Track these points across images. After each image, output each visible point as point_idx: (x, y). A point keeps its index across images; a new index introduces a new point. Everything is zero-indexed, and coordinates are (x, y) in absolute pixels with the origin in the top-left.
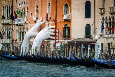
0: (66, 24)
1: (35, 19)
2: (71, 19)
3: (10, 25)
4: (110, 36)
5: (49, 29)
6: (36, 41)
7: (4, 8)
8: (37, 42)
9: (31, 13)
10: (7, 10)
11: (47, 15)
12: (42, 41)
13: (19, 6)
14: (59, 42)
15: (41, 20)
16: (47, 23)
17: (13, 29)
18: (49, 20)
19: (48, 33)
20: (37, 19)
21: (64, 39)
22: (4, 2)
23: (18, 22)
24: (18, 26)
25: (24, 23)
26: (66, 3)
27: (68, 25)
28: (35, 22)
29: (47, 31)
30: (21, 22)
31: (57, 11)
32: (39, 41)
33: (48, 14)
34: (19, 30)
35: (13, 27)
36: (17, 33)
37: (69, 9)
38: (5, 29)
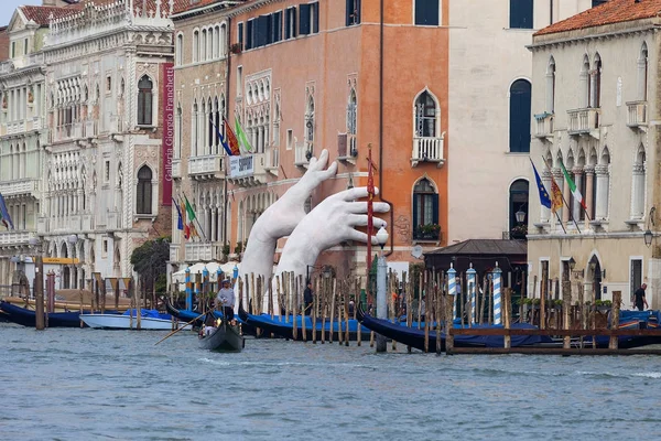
0: (425, 180)
1: (300, 158)
2: (445, 155)
3: (218, 180)
4: (571, 229)
5: (348, 201)
6: (292, 251)
7: (196, 106)
8: (297, 256)
9: (290, 132)
10: (208, 115)
11: (343, 139)
12: (316, 251)
13: (249, 102)
14: (394, 255)
15: (322, 160)
16: (343, 175)
17: (230, 200)
18: (351, 162)
19: (345, 219)
20: (309, 156)
21: (415, 242)
22: (197, 81)
23: (241, 169)
24: (242, 185)
25: (263, 175)
26: (426, 88)
27: (434, 183)
28: (302, 169)
29: (339, 209)
30: (250, 171)
31: (385, 125)
32: (306, 251)
33: (348, 139)
34: (249, 206)
35: (229, 192)
36: (241, 215)
37: (438, 115)
38: (202, 199)
